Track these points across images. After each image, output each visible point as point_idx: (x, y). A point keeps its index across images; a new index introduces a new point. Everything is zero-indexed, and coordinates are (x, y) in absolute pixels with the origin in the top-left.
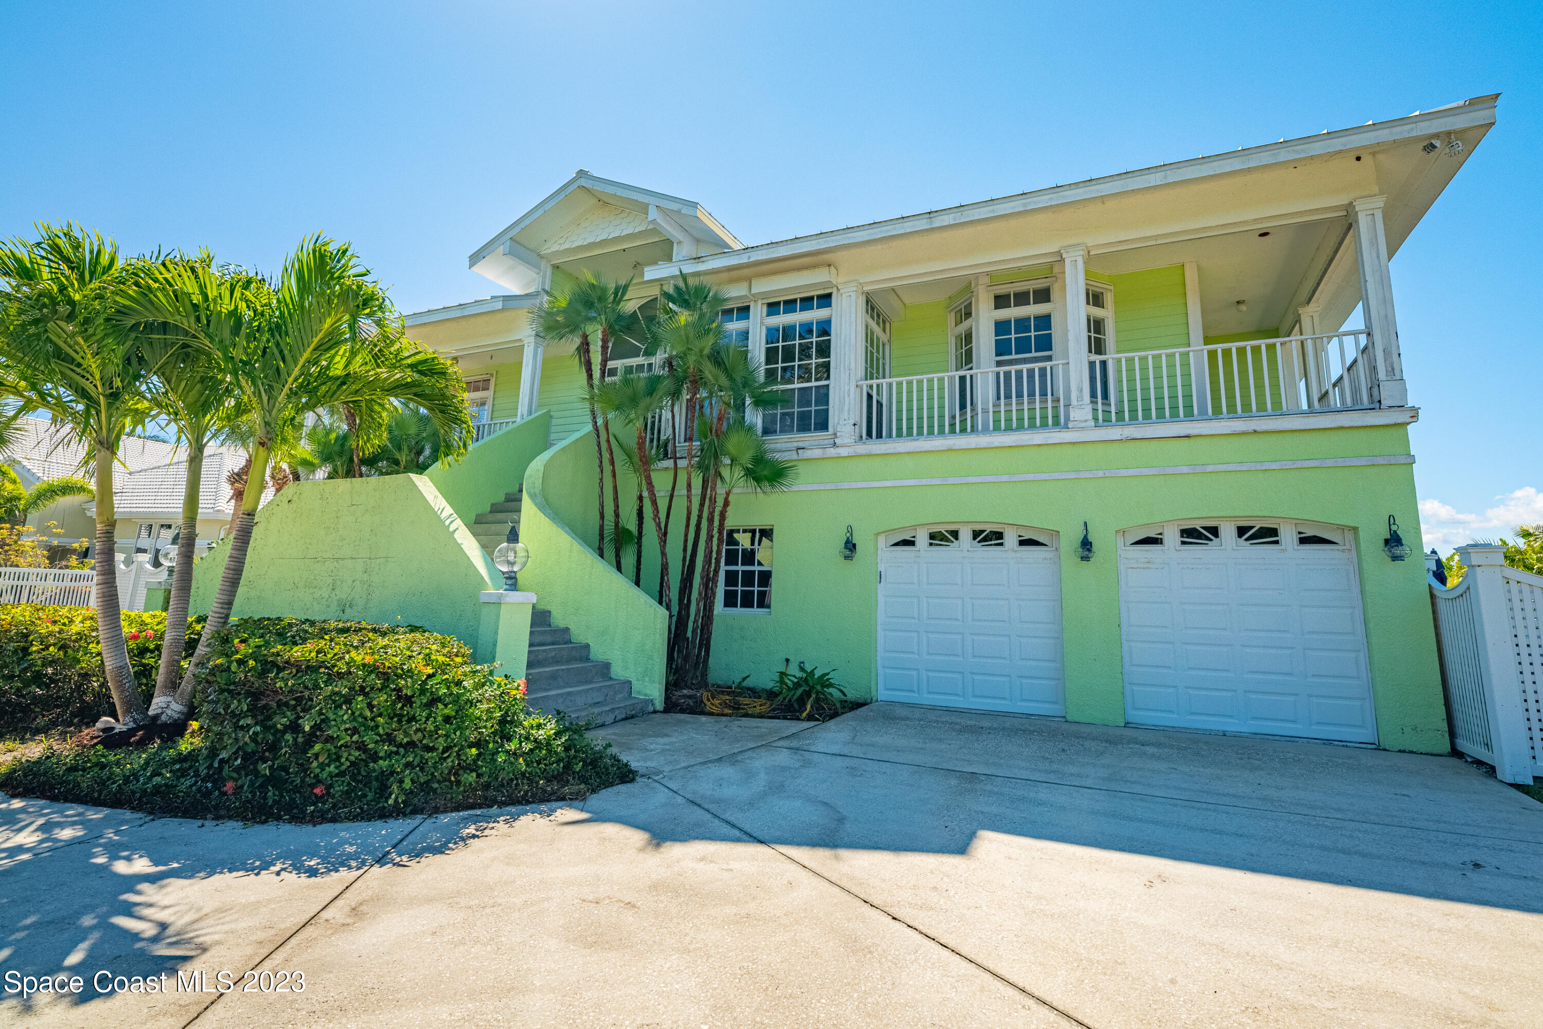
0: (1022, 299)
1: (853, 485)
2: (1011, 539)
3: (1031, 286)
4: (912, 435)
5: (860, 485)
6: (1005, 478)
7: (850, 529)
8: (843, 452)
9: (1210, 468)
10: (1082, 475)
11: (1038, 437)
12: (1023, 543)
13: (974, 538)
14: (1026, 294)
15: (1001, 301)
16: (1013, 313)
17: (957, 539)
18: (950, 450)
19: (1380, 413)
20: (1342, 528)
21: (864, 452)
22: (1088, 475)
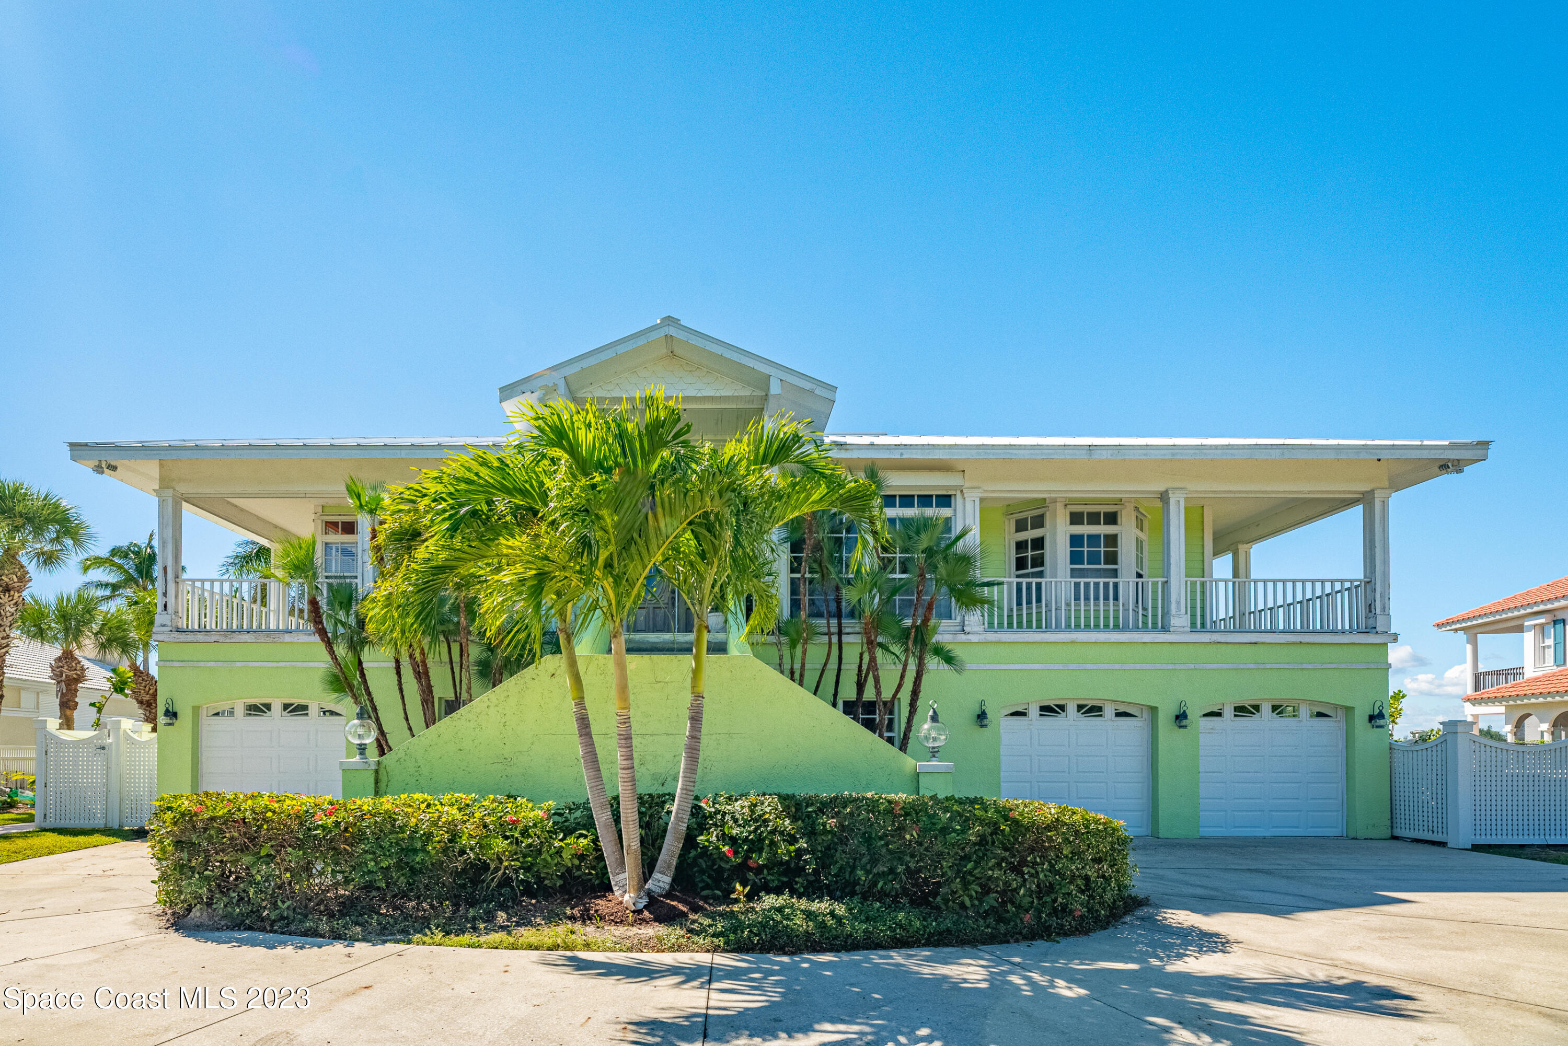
0: (1094, 519)
1: (982, 666)
2: (1109, 711)
3: (1103, 509)
4: (1031, 628)
5: (988, 667)
6: (1117, 666)
7: (982, 703)
8: (974, 638)
9: (1268, 666)
10: (1177, 667)
11: (1147, 637)
12: (1118, 715)
13: (1079, 711)
14: (1098, 514)
15: (1076, 519)
16: (1085, 529)
17: (1063, 711)
18: (1073, 642)
19: (1377, 636)
20: (1336, 707)
21: (994, 640)
22: (1182, 667)
